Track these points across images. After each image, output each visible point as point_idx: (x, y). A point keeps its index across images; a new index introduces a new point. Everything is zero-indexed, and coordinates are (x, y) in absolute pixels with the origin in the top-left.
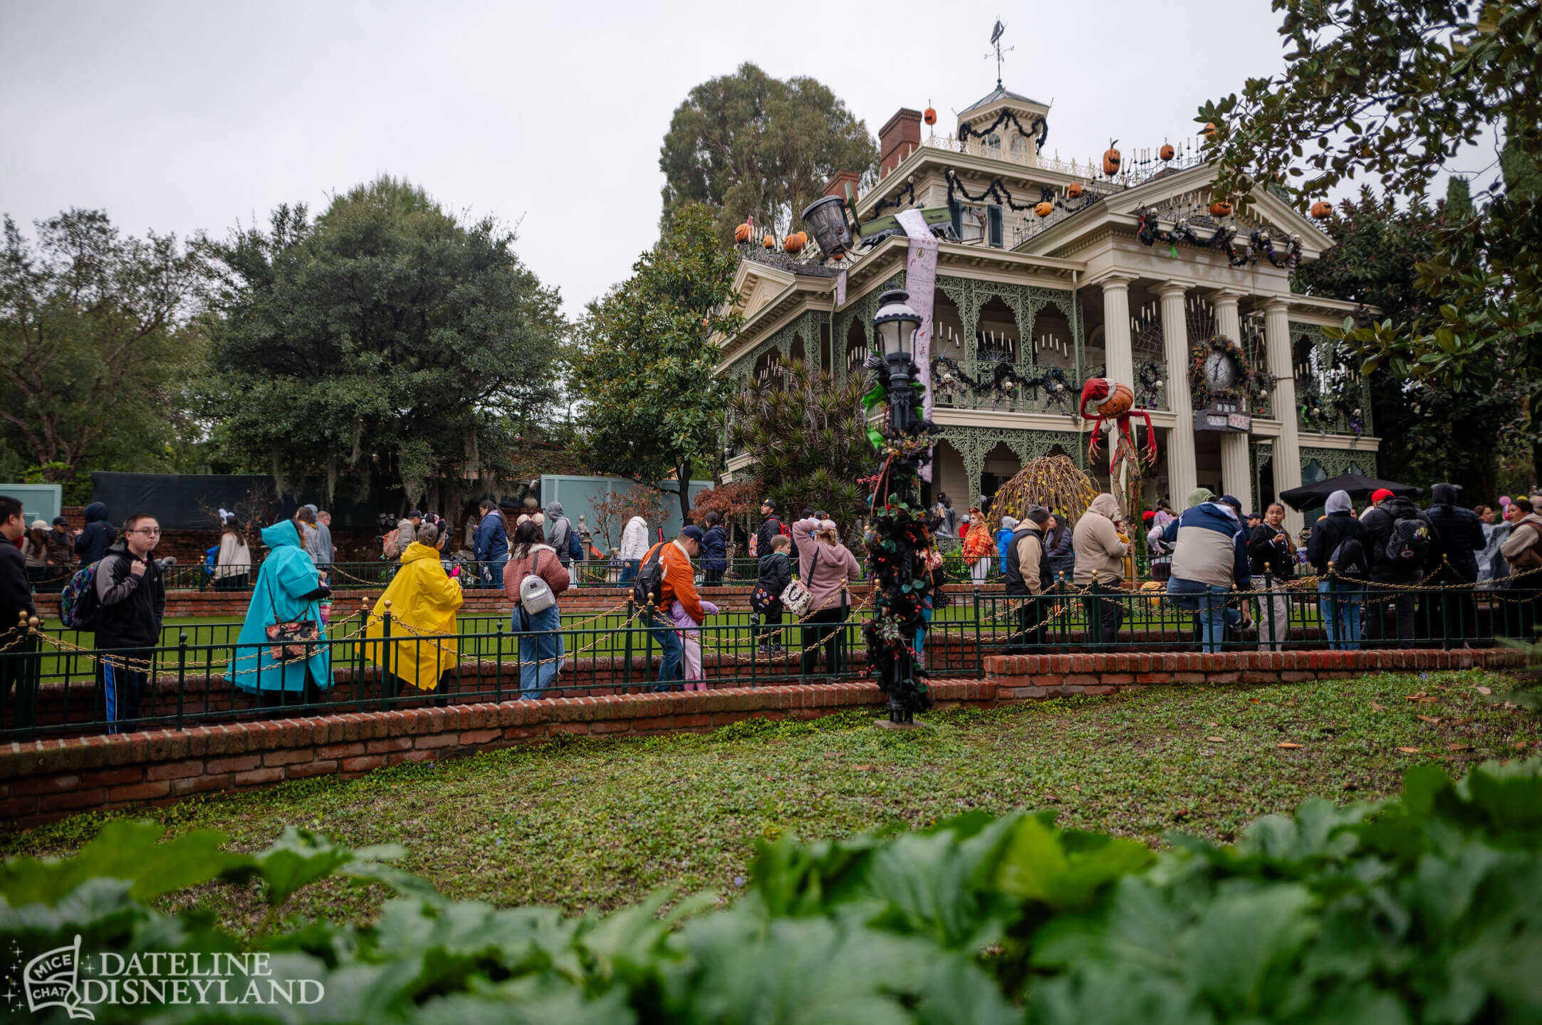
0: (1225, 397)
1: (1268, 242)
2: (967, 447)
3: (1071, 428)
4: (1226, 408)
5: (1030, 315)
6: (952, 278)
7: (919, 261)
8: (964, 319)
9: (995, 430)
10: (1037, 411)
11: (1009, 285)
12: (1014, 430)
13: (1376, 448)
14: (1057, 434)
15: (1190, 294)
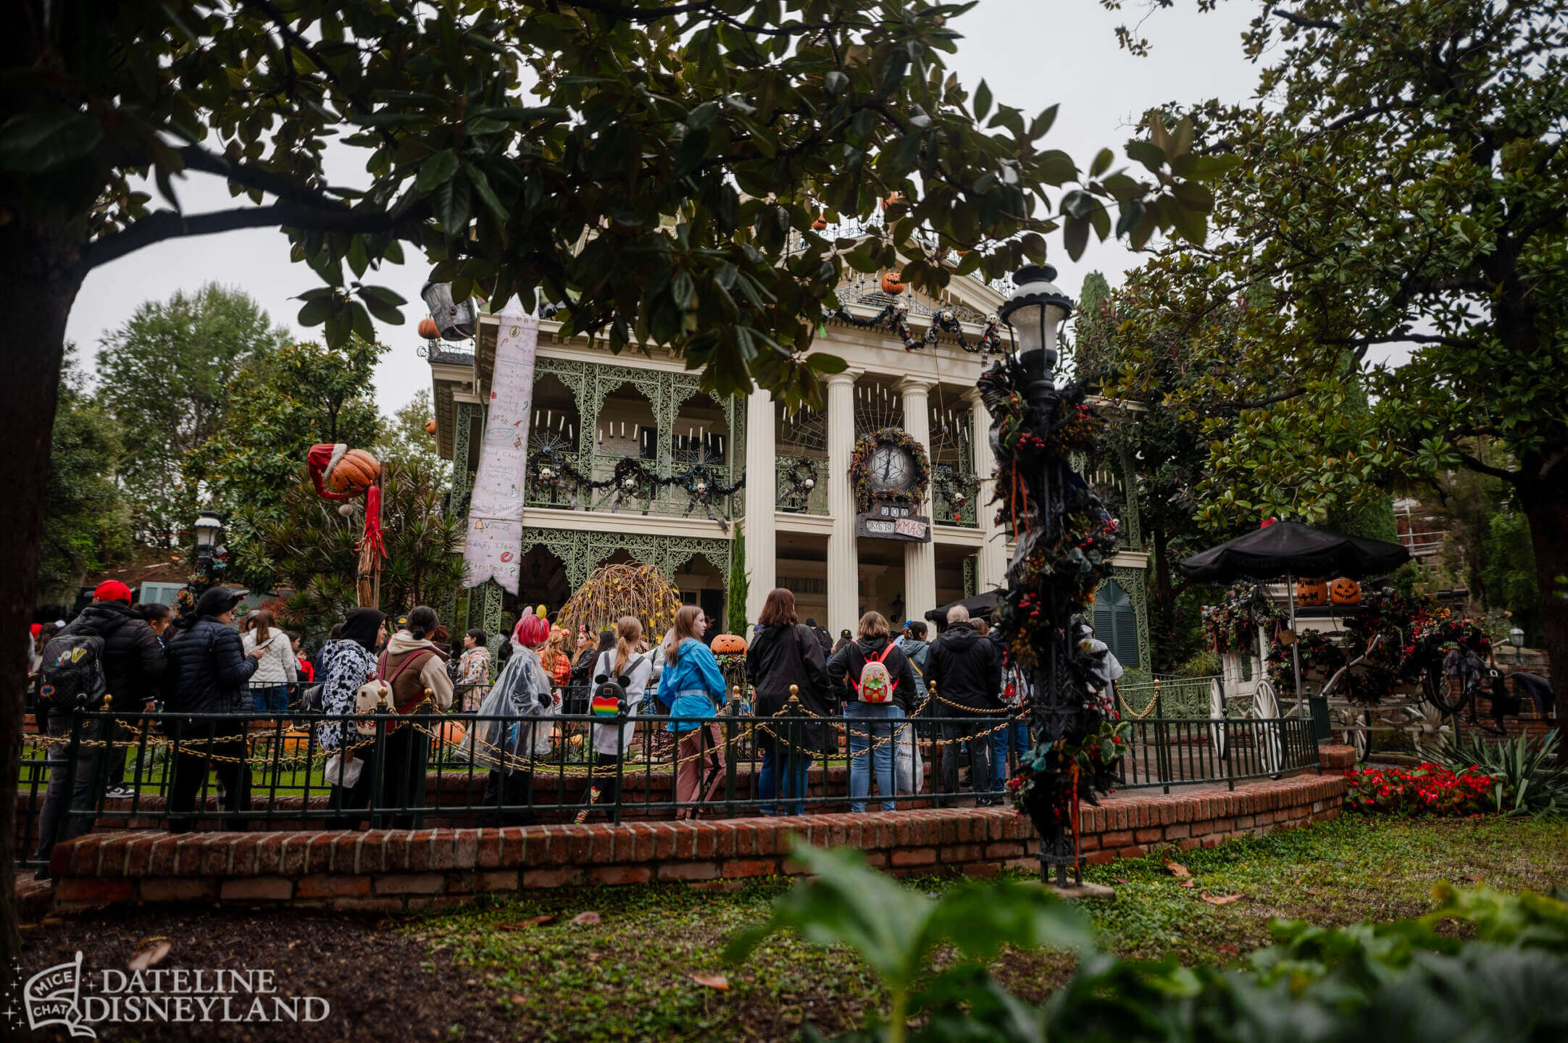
0: (889, 498)
1: (954, 322)
2: (572, 555)
3: (719, 535)
4: (895, 512)
5: (673, 406)
6: (570, 362)
7: (513, 341)
8: (582, 409)
9: (613, 535)
10: (674, 514)
11: (647, 371)
12: (641, 536)
13: (1143, 565)
14: (699, 541)
15: (864, 382)
